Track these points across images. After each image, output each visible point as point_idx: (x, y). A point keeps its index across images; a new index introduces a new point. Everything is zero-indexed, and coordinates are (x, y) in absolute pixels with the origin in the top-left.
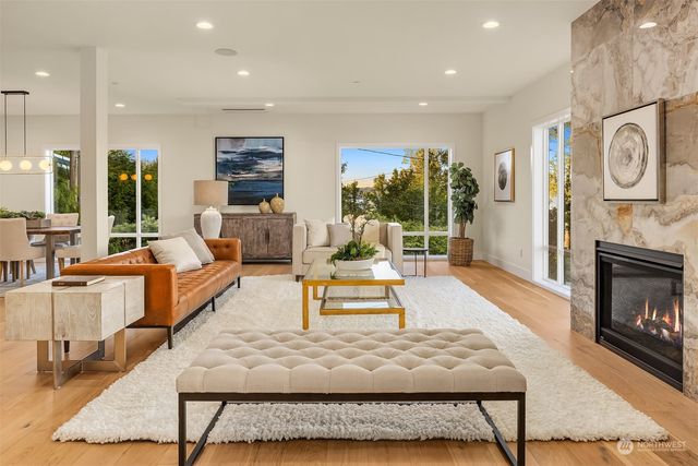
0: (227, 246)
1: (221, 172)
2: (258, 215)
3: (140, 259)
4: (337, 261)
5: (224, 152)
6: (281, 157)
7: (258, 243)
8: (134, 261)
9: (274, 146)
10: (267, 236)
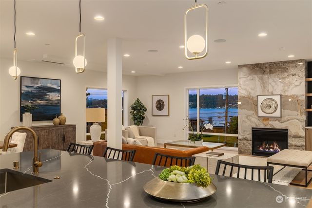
1: (24, 99)
5: (26, 86)
6: (59, 91)
7: (58, 143)
9: (55, 85)
10: (64, 139)
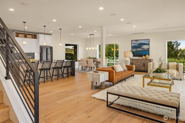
0: (131, 67)
1: (133, 49)
2: (142, 59)
3: (110, 68)
4: (154, 73)
5: (134, 44)
6: (149, 44)
7: (142, 66)
8: (109, 69)
9: (147, 42)
10: (144, 65)
